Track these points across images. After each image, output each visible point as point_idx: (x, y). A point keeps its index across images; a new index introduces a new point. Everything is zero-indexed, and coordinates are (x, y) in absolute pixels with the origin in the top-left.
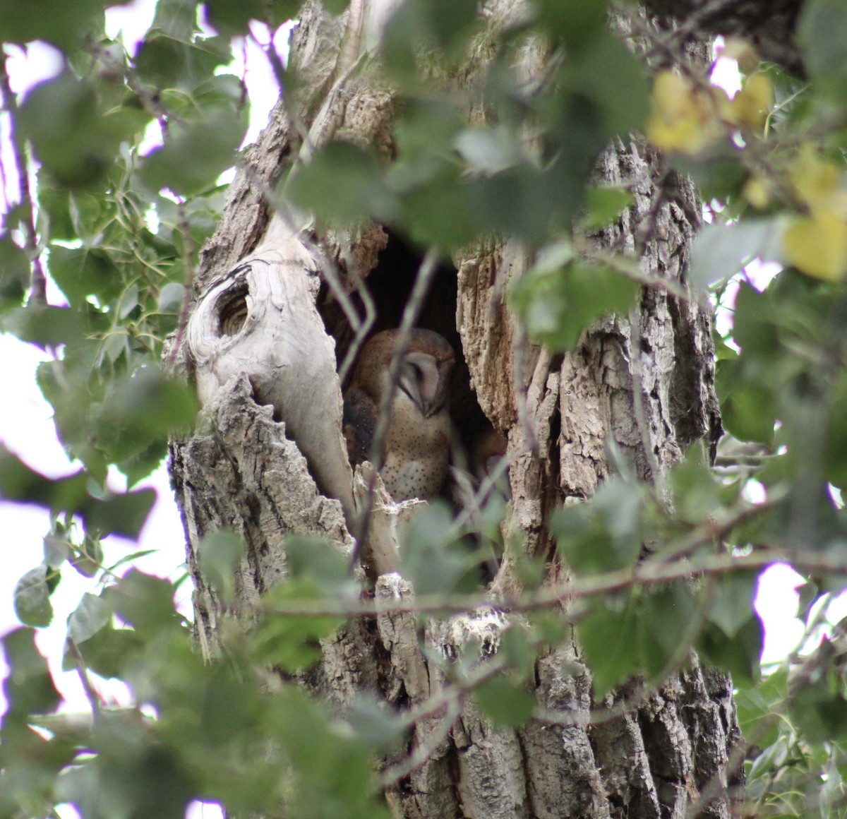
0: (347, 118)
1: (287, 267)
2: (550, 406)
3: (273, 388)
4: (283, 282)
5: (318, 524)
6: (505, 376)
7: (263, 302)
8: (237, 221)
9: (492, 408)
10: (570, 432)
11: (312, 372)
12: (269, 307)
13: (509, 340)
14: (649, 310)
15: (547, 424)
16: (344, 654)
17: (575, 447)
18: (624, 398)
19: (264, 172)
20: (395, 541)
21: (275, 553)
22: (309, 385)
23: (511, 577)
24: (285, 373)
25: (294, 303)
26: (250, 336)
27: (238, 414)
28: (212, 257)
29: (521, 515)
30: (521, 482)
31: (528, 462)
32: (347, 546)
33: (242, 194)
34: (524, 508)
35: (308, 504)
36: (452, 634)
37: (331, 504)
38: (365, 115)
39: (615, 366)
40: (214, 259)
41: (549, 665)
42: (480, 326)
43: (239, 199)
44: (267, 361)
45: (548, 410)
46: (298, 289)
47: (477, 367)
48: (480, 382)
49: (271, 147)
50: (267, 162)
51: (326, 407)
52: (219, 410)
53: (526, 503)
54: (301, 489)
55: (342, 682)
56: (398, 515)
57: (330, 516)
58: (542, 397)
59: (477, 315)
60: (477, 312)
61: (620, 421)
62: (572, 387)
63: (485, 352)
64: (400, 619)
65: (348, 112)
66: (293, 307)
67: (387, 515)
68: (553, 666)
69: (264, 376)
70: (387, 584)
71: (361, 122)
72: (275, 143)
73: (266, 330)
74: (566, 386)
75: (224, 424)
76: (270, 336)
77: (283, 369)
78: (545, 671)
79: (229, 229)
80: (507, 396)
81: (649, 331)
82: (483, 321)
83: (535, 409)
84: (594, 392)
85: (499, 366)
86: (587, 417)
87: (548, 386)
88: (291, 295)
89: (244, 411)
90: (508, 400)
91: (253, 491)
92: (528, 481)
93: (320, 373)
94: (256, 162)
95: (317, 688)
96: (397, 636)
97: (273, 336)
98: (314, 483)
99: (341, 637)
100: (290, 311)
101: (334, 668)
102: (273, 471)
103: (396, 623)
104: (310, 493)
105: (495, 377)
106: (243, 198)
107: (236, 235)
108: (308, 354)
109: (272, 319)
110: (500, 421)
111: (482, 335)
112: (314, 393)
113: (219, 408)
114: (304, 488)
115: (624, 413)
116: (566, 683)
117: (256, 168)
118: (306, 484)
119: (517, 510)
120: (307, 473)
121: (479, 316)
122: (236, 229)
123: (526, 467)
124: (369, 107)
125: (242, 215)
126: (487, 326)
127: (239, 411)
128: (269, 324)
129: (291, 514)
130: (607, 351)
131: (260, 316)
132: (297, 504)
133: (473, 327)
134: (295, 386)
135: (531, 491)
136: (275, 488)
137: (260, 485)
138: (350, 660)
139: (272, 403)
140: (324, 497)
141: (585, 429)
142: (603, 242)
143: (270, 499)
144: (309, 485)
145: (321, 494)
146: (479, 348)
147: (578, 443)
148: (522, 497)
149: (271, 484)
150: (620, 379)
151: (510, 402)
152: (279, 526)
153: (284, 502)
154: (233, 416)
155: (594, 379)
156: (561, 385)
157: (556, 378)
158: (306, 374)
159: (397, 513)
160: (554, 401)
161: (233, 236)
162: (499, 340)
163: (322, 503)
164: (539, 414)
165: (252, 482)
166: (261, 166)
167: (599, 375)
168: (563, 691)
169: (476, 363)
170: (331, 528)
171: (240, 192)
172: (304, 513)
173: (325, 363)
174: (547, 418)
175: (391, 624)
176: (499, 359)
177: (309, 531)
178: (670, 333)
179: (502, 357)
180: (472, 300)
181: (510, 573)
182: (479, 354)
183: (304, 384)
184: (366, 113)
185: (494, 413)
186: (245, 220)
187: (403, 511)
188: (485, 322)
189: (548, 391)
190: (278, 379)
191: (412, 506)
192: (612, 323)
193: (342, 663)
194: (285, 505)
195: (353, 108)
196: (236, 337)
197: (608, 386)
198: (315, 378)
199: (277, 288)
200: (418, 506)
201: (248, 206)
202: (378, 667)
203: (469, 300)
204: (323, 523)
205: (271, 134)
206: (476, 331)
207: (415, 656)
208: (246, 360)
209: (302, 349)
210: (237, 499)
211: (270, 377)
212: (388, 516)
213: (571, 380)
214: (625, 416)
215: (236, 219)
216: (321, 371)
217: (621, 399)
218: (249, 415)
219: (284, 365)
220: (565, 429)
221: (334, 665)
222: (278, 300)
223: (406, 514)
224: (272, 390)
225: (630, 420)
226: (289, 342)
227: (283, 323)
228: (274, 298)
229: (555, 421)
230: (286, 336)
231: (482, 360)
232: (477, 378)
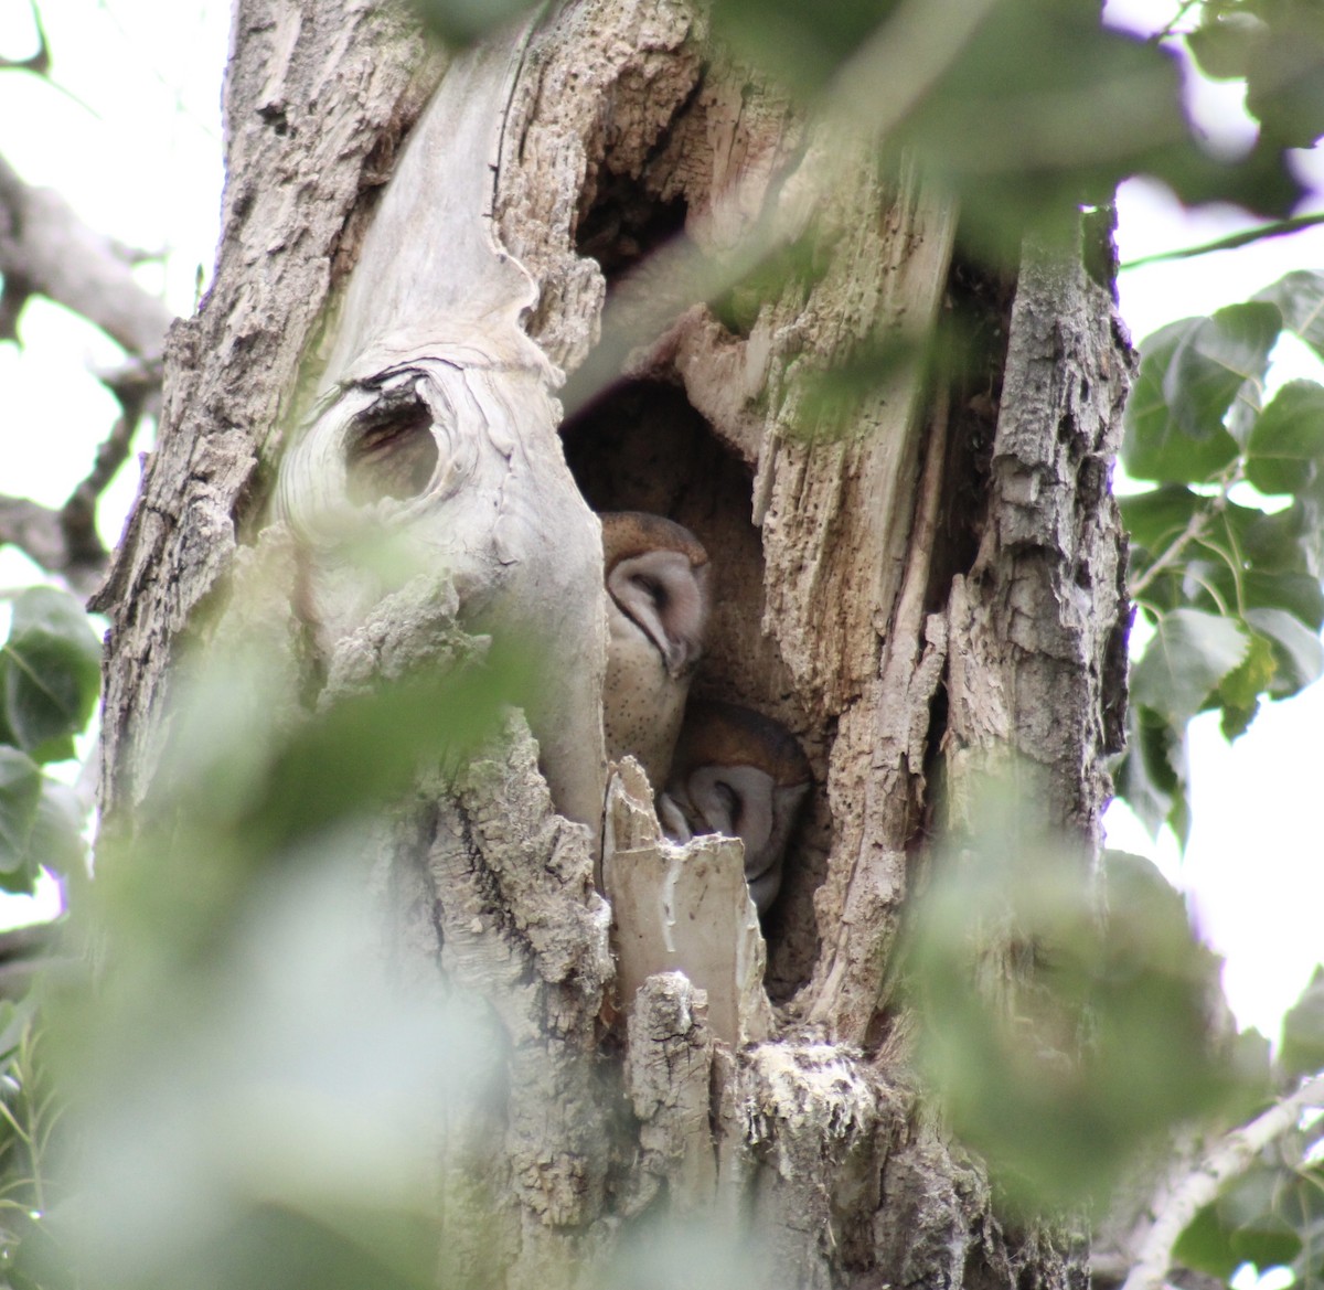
0: (544, 104)
1: (503, 375)
2: (932, 676)
3: (490, 603)
4: (502, 401)
5: (550, 870)
6: (842, 614)
7: (472, 439)
8: (288, 286)
9: (815, 672)
10: (967, 728)
11: (563, 579)
12: (485, 449)
13: (855, 544)
14: (1086, 508)
15: (925, 710)
16: (564, 1122)
17: (975, 755)
18: (1040, 672)
19: (332, 197)
20: (667, 910)
21: (454, 918)
22: (557, 603)
23: (851, 996)
24: (514, 577)
25: (532, 446)
26: (450, 501)
27: (432, 649)
28: (249, 352)
29: (874, 878)
30: (876, 816)
31: (892, 780)
32: (592, 915)
33: (296, 235)
34: (880, 866)
35: (535, 830)
36: (771, 1096)
37: (576, 832)
38: (582, 101)
39: (1034, 610)
40: (253, 355)
41: (911, 1168)
42: (808, 514)
43: (290, 244)
44: (484, 550)
45: (929, 683)
46: (536, 418)
47: (794, 593)
48: (799, 620)
49: (346, 151)
50: (338, 178)
51: (583, 646)
52: (388, 639)
53: (885, 857)
54: (527, 800)
55: (549, 1174)
56: (685, 862)
57: (573, 856)
58: (919, 659)
59: (805, 493)
60: (806, 488)
61: (1029, 713)
62: (969, 642)
63: (813, 566)
64: (685, 1061)
65: (547, 93)
66: (530, 453)
67: (664, 860)
68: (918, 1169)
69: (478, 580)
70: (669, 992)
71: (573, 114)
72: (354, 144)
73: (480, 492)
74: (960, 641)
75: (396, 666)
76: (487, 504)
77: (511, 568)
78: (902, 1179)
79: (273, 300)
80: (842, 652)
81: (1089, 548)
82: (816, 507)
83: (906, 679)
84: (996, 655)
85: (833, 593)
86: (989, 702)
87: (928, 638)
88: (525, 430)
89: (445, 643)
90: (842, 659)
91: (434, 797)
92: (890, 816)
93: (579, 582)
94: (315, 177)
95: (483, 1183)
96: (674, 1092)
97: (496, 504)
98: (547, 791)
99: (561, 1087)
100: (525, 458)
101: (536, 1147)
102: (487, 762)
103: (677, 1068)
104: (540, 808)
105: (823, 613)
106: (297, 244)
107: (290, 312)
108: (558, 543)
109: (491, 472)
110: (827, 700)
111: (810, 532)
112: (564, 618)
113: (387, 634)
114: (532, 797)
115: (1038, 699)
116: (948, 1204)
117: (315, 189)
118: (536, 791)
119: (866, 869)
120: (536, 770)
121: (808, 496)
122: (288, 300)
123: (888, 788)
124: (589, 85)
125: (297, 276)
126: (824, 515)
127: (434, 643)
128: (485, 481)
129: (504, 847)
130: (1022, 578)
131: (470, 465)
132: (519, 826)
133: (795, 516)
134: (529, 603)
135: (894, 834)
136: (485, 795)
137: (449, 788)
138: (572, 1134)
139: (490, 633)
140: (562, 817)
141: (987, 725)
142: (1056, 371)
143: (464, 816)
144: (542, 793)
145: (558, 812)
146: (802, 557)
147: (979, 749)
148: (877, 846)
149: (477, 786)
150: (1039, 635)
151: (845, 663)
152: (470, 869)
153: (495, 823)
154: (420, 652)
155: (996, 631)
156: (952, 637)
157: (942, 624)
158: (552, 581)
159: (684, 858)
160: (939, 666)
161: (285, 314)
162: (836, 545)
163: (559, 830)
164: (913, 690)
165: (434, 780)
166: (327, 184)
167: (1003, 625)
168: (943, 1219)
169: (794, 585)
170: (571, 879)
171: (292, 233)
172: (529, 847)
173: (588, 563)
174: (926, 698)
175: (666, 1069)
176: (834, 581)
177: (533, 881)
178: (1111, 555)
179: (839, 577)
180: (799, 466)
181: (851, 986)
182: (800, 568)
183: (545, 599)
184: (583, 97)
185: (818, 681)
186: (303, 286)
187: (696, 854)
188: (821, 508)
189: (929, 646)
190: (502, 587)
191: (715, 846)
192: (1050, 527)
193: (556, 1139)
194: (498, 828)
195: (558, 87)
196: (420, 502)
197: (1016, 645)
198: (568, 591)
199: (495, 414)
200: (726, 847)
201: (307, 260)
202: (611, 1150)
203: (791, 463)
204: (560, 866)
205: (344, 126)
206: (798, 525)
207: (700, 1133)
208: (443, 546)
209: (547, 532)
210: (398, 812)
211: (487, 582)
212: (664, 862)
213: (967, 629)
214: (1037, 704)
215: (284, 282)
216: (580, 578)
217: (1035, 673)
218: (454, 652)
219: (515, 562)
220: (957, 719)
221: (539, 1140)
222: (503, 438)
223: (701, 860)
224: (488, 608)
225: (1047, 714)
226: (525, 519)
227: (514, 481)
228: (492, 432)
229: (940, 706)
230: (519, 507)
231: (807, 580)
232: (795, 614)
